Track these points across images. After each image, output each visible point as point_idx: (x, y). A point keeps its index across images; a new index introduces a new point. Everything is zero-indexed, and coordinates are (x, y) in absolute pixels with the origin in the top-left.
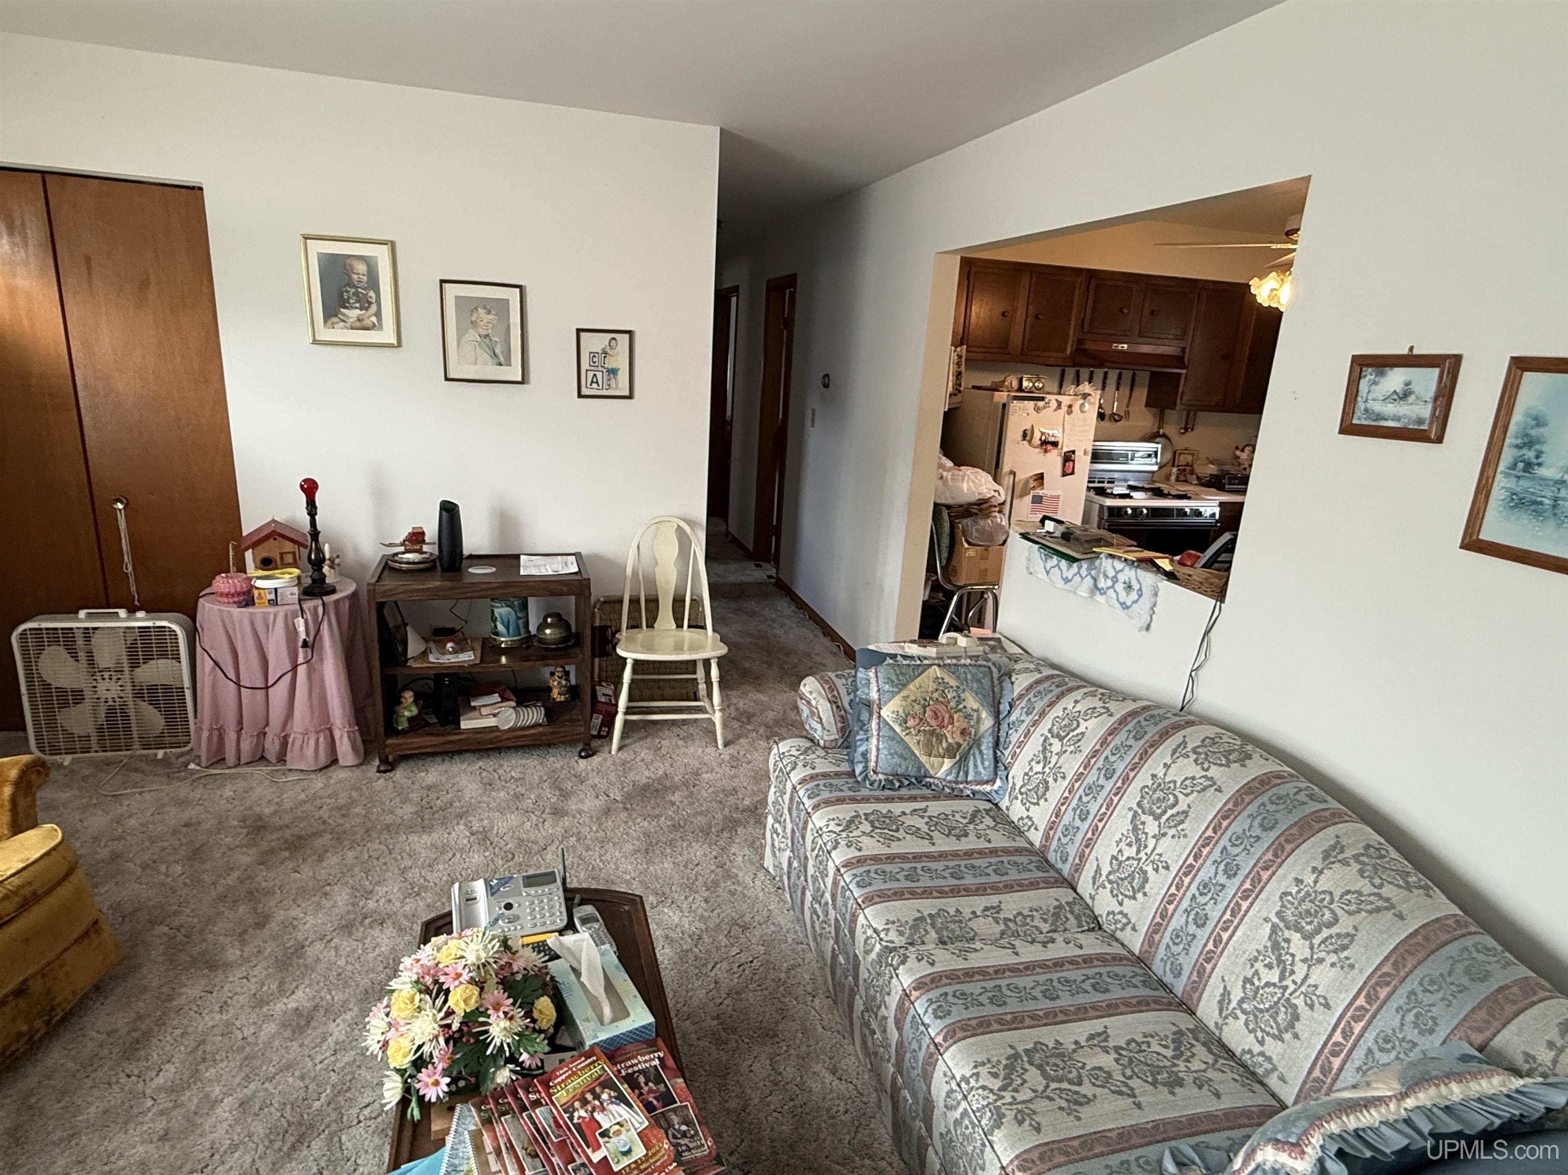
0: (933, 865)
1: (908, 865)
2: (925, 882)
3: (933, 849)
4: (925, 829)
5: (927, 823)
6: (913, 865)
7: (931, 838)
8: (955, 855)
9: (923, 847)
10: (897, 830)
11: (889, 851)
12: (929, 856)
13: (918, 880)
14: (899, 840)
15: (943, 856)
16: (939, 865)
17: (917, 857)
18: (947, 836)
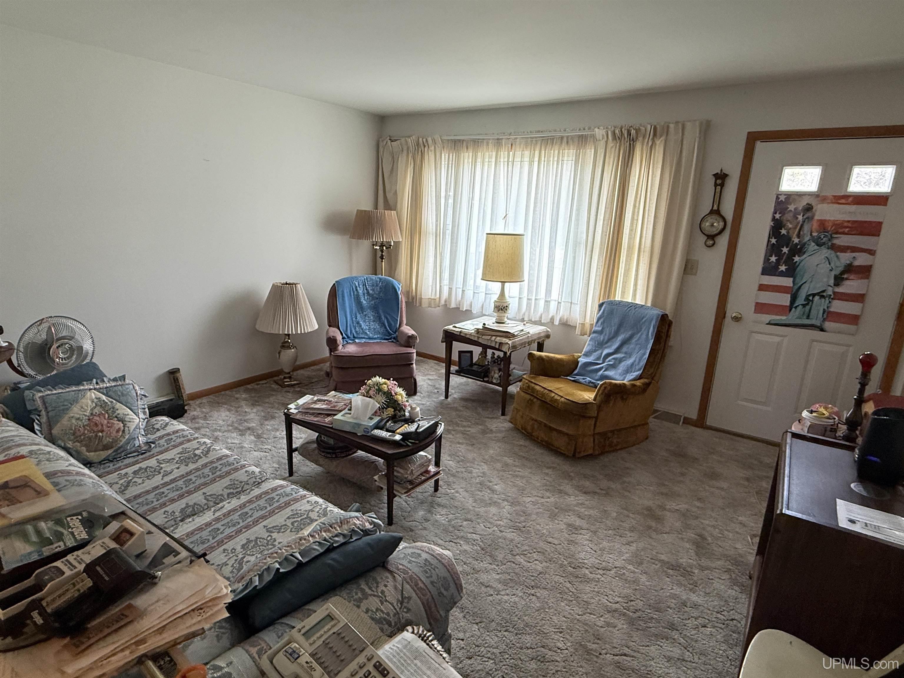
0: (261, 513)
1: (275, 505)
2: (262, 502)
3: (264, 523)
4: (275, 535)
5: (275, 540)
6: (272, 507)
7: (268, 531)
8: (248, 527)
9: (270, 522)
10: (292, 524)
11: (290, 508)
12: (264, 517)
13: (266, 500)
14: (288, 518)
15: (256, 522)
16: (257, 515)
17: (272, 513)
18: (257, 538)
